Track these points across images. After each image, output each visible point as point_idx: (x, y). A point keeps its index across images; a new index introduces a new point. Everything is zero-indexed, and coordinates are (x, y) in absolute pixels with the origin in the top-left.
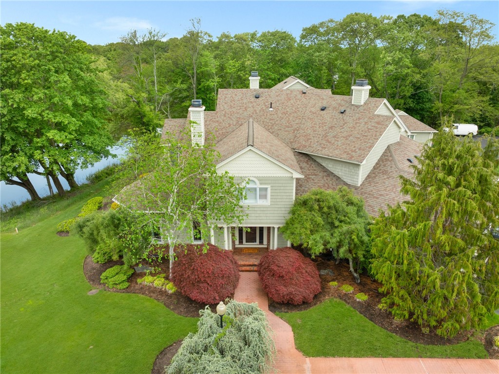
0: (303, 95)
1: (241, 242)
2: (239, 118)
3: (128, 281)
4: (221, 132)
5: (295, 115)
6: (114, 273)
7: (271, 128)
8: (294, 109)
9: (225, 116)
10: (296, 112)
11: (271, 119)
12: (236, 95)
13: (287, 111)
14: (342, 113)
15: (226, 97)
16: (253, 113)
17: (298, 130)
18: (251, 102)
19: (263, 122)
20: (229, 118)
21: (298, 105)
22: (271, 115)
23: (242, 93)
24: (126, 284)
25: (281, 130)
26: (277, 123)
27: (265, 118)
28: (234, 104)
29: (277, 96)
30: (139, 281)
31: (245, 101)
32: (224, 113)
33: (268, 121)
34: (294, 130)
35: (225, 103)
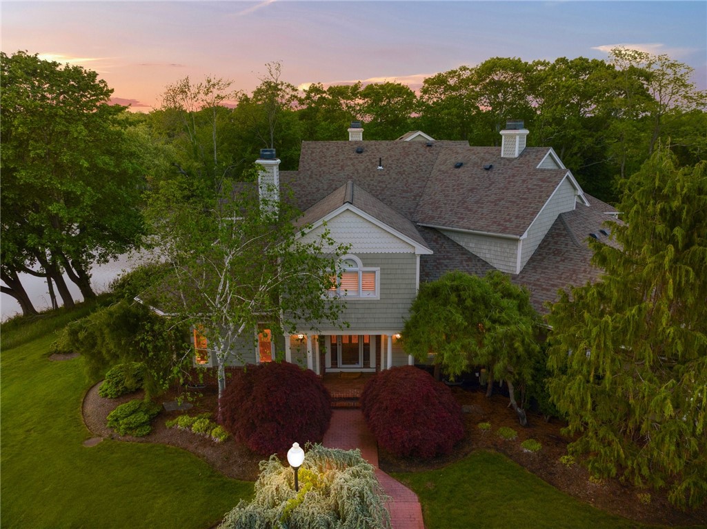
0: (428, 148)
5: (417, 175)
7: (380, 194)
8: (415, 167)
9: (311, 177)
10: (417, 171)
11: (379, 182)
12: (328, 149)
13: (404, 171)
14: (487, 169)
15: (313, 152)
16: (353, 173)
17: (421, 196)
18: (351, 159)
19: (369, 185)
20: (317, 179)
21: (421, 162)
22: (380, 175)
23: (338, 147)
24: (147, 429)
25: (395, 196)
26: (389, 186)
27: (372, 180)
28: (325, 161)
29: (389, 150)
30: (169, 423)
31: (341, 157)
32: (309, 173)
33: (375, 184)
35: (312, 160)
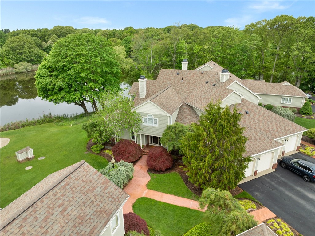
0: (202, 74)
1: (151, 143)
2: (166, 84)
3: (100, 151)
4: (154, 91)
5: (193, 84)
6: (96, 147)
7: (178, 91)
8: (194, 81)
9: (159, 83)
10: (194, 83)
11: (180, 86)
12: (168, 72)
13: (190, 82)
14: (214, 86)
15: (163, 73)
16: (173, 82)
17: (191, 93)
18: (174, 77)
19: (176, 87)
20: (161, 84)
21: (197, 79)
22: (181, 84)
23: (172, 72)
24: (99, 152)
25: (183, 92)
26: (182, 88)
27: (178, 85)
28: (166, 77)
29: (188, 74)
30: (104, 151)
31: (171, 76)
32: (159, 81)
33: (178, 87)
34: (189, 93)
35: (162, 77)
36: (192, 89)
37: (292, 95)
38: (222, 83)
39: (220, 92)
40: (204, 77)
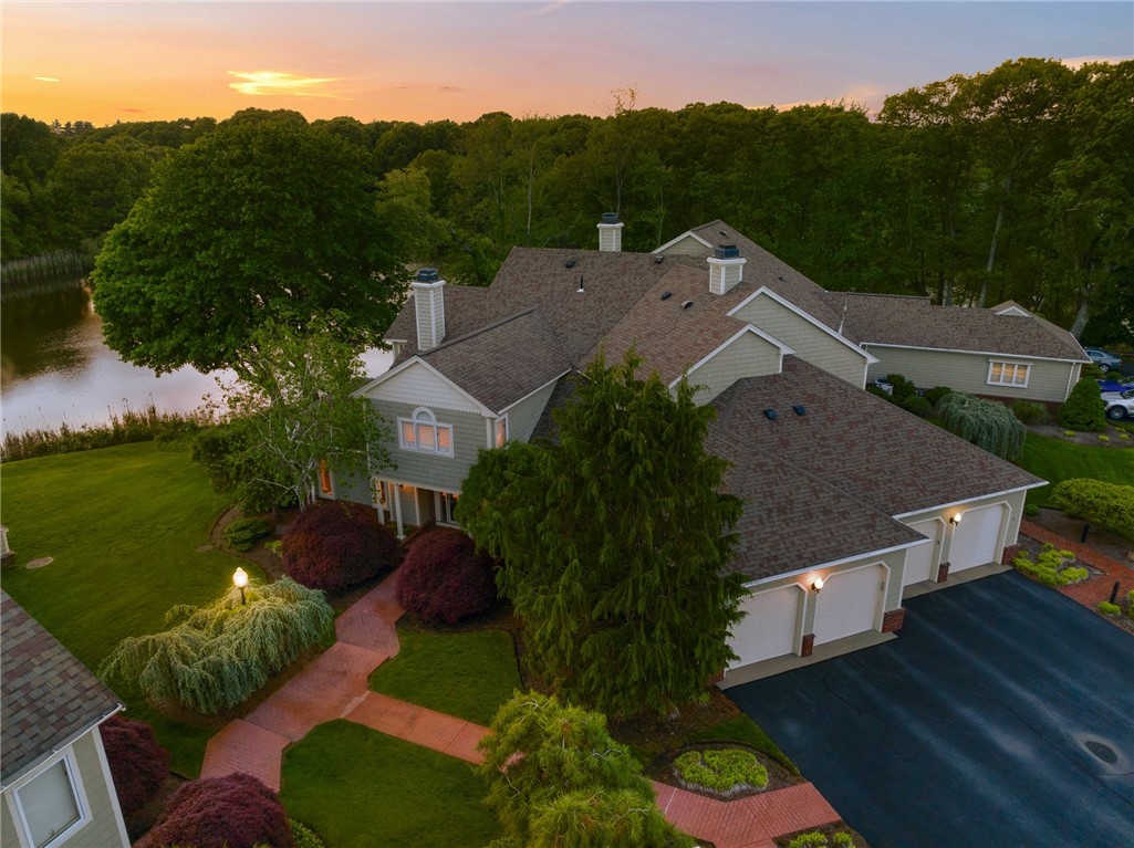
0: (656, 265)
3: (252, 543)
6: (240, 526)
7: (561, 326)
9: (498, 297)
11: (570, 310)
14: (685, 308)
15: (517, 263)
16: (546, 296)
17: (605, 334)
19: (555, 313)
22: (575, 301)
23: (549, 257)
24: (248, 545)
25: (576, 330)
26: (576, 317)
27: (561, 307)
32: (499, 291)
34: (598, 334)
35: (511, 274)
36: (611, 322)
37: (1031, 354)
38: (714, 297)
39: (702, 331)
40: (661, 276)
